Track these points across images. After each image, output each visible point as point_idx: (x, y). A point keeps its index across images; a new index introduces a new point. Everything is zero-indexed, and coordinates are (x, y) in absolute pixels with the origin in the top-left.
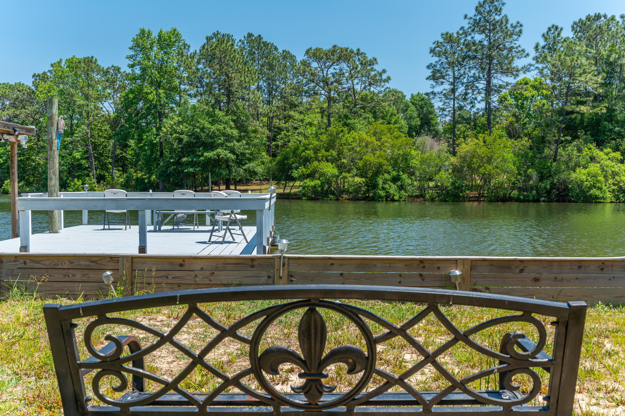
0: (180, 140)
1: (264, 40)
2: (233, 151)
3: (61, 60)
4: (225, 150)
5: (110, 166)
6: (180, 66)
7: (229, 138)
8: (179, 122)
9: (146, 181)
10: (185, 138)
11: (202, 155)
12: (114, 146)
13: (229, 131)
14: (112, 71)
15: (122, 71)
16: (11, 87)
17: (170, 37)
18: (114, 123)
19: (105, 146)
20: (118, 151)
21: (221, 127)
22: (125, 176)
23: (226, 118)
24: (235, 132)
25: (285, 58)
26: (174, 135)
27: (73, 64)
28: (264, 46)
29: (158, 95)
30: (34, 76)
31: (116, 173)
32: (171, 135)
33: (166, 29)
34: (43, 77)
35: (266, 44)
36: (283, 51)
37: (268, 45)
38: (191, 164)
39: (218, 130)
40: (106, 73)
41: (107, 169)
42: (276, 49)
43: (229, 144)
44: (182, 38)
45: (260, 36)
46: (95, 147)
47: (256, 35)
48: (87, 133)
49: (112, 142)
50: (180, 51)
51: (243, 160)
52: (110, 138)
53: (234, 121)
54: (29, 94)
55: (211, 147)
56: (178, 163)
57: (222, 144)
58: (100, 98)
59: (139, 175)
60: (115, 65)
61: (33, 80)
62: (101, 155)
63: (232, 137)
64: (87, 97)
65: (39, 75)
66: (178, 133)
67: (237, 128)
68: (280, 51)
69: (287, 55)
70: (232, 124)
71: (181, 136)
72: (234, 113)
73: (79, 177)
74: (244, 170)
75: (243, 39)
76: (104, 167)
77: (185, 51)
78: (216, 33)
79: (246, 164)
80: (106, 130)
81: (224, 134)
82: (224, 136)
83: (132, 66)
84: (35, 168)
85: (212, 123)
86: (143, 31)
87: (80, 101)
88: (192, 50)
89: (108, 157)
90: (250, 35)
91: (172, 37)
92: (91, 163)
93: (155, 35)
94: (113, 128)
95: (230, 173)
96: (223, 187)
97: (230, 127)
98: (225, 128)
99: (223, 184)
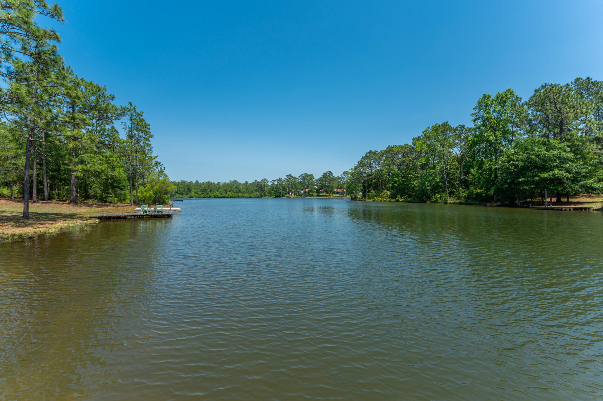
0: (516, 166)
1: (593, 80)
2: (568, 171)
3: (429, 127)
4: (561, 170)
5: (457, 186)
6: (513, 114)
7: (566, 160)
8: (515, 153)
9: (484, 195)
10: (521, 164)
11: (537, 176)
12: (460, 174)
13: (564, 155)
14: (459, 128)
15: (466, 127)
16: (402, 147)
17: (506, 95)
18: (460, 160)
19: (454, 174)
20: (463, 177)
21: (556, 152)
22: (467, 191)
23: (562, 145)
24: (571, 156)
26: (512, 162)
27: (436, 129)
29: (496, 136)
30: (413, 139)
31: (461, 190)
32: (508, 162)
33: (502, 91)
34: (418, 139)
35: (595, 83)
37: (598, 83)
38: (526, 183)
39: (554, 155)
40: (456, 130)
41: (455, 188)
43: (564, 166)
44: (516, 94)
45: (588, 78)
46: (448, 175)
48: (443, 167)
49: (458, 171)
50: (514, 103)
51: (577, 178)
52: (458, 169)
53: (568, 146)
54: (410, 149)
55: (543, 168)
56: (513, 182)
57: (557, 167)
58: (451, 146)
59: (479, 191)
60: (461, 124)
61: (413, 141)
62: (452, 179)
63: (569, 160)
64: (443, 146)
65: (416, 138)
66: (514, 161)
67: (572, 152)
70: (568, 149)
71: (517, 163)
72: (569, 140)
73: (438, 193)
74: (579, 186)
76: (453, 186)
77: (517, 103)
78: (544, 85)
79: (581, 181)
80: (455, 165)
81: (559, 158)
82: (559, 160)
83: (475, 121)
84: (413, 188)
85: (547, 150)
86: (485, 96)
87: (440, 148)
88: (523, 101)
89: (456, 180)
91: (508, 95)
92: (445, 184)
93: (494, 96)
94: (460, 163)
95: (565, 188)
96: (554, 200)
97: (565, 151)
98: (560, 153)
99: (554, 197)
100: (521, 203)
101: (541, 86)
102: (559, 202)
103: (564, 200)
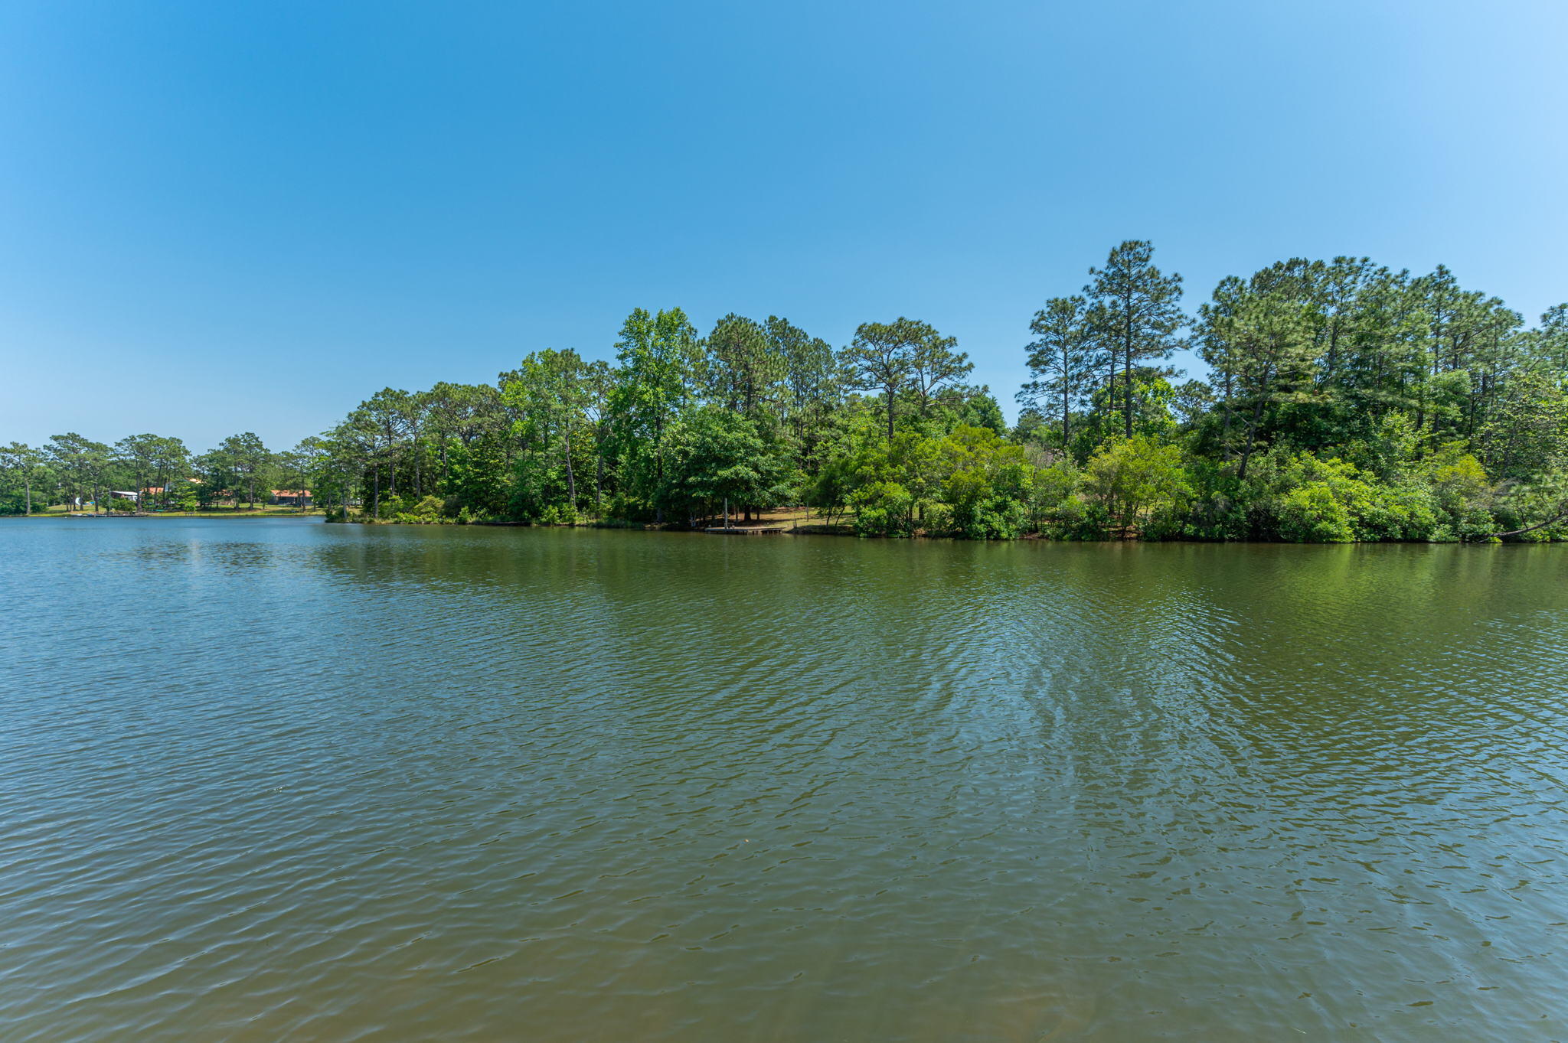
0: (686, 454)
1: (792, 325)
2: (756, 468)
3: (533, 353)
4: (746, 466)
5: (595, 488)
6: (684, 357)
7: (751, 450)
8: (684, 430)
9: (640, 508)
10: (692, 451)
11: (715, 474)
12: (600, 463)
13: (751, 441)
14: (597, 367)
15: (610, 367)
16: (473, 390)
17: (672, 319)
18: (601, 432)
19: (590, 464)
20: (606, 470)
21: (740, 435)
22: (613, 501)
23: (748, 423)
24: (759, 443)
25: (817, 348)
26: (678, 447)
27: (550, 359)
28: (791, 332)
29: (656, 395)
30: (501, 375)
31: (603, 497)
32: (674, 446)
33: (668, 309)
34: (513, 377)
35: (794, 331)
36: (815, 340)
37: (798, 332)
38: (702, 485)
39: (737, 439)
40: (590, 370)
41: (591, 493)
42: (806, 336)
43: (751, 459)
44: (687, 321)
46: (577, 464)
47: (780, 319)
48: (565, 447)
49: (597, 458)
50: (685, 337)
51: (768, 480)
52: (596, 453)
53: (757, 427)
54: (494, 399)
55: (728, 462)
56: (682, 485)
57: (742, 459)
58: (583, 402)
59: (632, 500)
60: (601, 360)
61: (500, 380)
62: (585, 474)
63: (756, 450)
64: (565, 400)
65: (507, 375)
66: (683, 444)
67: (760, 436)
68: (811, 339)
69: (819, 344)
70: (755, 431)
71: (687, 449)
72: (757, 417)
73: (554, 504)
74: (771, 493)
75: (763, 324)
76: (588, 490)
77: (691, 337)
78: (730, 315)
79: (773, 485)
80: (591, 443)
81: (744, 446)
82: (744, 448)
83: (622, 358)
84: (501, 492)
85: (729, 430)
86: (638, 313)
87: (556, 405)
88: (699, 337)
89: (593, 477)
90: (772, 319)
91: (675, 319)
92: (571, 484)
93: (653, 317)
94: (599, 440)
95: (753, 497)
96: (741, 517)
97: (753, 436)
98: (745, 437)
99: (741, 512)
100: (697, 523)
101: (728, 316)
102: (748, 521)
103: (753, 516)
